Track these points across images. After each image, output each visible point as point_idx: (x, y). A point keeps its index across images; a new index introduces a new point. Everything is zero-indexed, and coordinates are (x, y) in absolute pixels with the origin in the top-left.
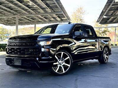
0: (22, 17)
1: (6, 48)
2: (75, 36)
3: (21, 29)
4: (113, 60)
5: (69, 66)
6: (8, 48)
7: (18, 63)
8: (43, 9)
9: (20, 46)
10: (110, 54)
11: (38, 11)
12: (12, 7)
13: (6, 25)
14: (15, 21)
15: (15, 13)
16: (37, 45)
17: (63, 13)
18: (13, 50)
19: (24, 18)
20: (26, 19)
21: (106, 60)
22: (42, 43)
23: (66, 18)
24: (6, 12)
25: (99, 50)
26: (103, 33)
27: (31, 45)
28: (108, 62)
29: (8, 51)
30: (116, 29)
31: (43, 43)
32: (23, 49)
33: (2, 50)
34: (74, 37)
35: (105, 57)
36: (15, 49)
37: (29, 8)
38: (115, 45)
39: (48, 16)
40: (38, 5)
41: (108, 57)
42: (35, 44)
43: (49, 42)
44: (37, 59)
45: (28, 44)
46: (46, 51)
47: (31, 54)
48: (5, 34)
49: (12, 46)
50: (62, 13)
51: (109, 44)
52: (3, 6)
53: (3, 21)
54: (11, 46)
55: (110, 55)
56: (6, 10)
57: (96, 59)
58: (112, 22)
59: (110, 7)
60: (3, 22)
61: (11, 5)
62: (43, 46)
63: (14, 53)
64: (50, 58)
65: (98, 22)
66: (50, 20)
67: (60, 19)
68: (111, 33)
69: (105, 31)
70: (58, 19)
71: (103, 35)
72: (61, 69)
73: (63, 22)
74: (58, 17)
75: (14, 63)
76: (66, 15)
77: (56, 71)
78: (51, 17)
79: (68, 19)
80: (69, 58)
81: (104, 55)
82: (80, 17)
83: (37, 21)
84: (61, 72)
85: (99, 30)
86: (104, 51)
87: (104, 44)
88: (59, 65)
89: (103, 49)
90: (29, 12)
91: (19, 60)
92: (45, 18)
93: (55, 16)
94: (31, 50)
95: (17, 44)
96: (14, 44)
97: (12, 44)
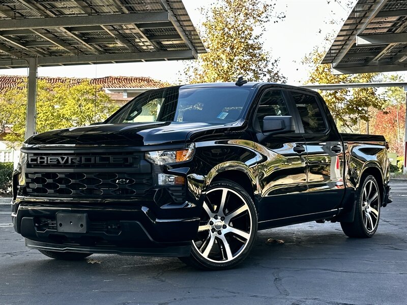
2: (263, 132)
4: (396, 228)
5: (247, 236)
6: (27, 174)
9: (81, 166)
10: (385, 200)
11: (54, 7)
17: (173, 20)
18: (49, 181)
21: (369, 226)
23: (183, 40)
25: (345, 184)
27: (124, 164)
28: (379, 231)
34: (260, 136)
35: (368, 214)
36: (60, 176)
41: (377, 213)
42: (137, 161)
43: (184, 152)
44: (145, 210)
45: (111, 160)
46: (171, 184)
50: (170, 17)
51: (381, 162)
54: (41, 165)
55: (385, 206)
57: (333, 221)
62: (164, 167)
63: (56, 192)
64: (189, 207)
65: (332, 63)
66: (107, 47)
67: (154, 46)
68: (386, 113)
69: (360, 101)
70: (143, 42)
71: (352, 119)
72: (222, 247)
73: (165, 59)
74: (147, 37)
75: (58, 225)
76: (184, 28)
77: (202, 253)
78: (113, 35)
79: (192, 43)
80: (247, 210)
81: (364, 205)
82: (246, 33)
83: (44, 50)
84: (221, 259)
85: (335, 97)
86: (365, 189)
87: (365, 162)
88: (213, 232)
89: (357, 183)
90: (12, 13)
91: (79, 215)
92: (84, 41)
93: (133, 29)
94: (123, 182)
95: (70, 158)
96: (58, 160)
97: (49, 160)
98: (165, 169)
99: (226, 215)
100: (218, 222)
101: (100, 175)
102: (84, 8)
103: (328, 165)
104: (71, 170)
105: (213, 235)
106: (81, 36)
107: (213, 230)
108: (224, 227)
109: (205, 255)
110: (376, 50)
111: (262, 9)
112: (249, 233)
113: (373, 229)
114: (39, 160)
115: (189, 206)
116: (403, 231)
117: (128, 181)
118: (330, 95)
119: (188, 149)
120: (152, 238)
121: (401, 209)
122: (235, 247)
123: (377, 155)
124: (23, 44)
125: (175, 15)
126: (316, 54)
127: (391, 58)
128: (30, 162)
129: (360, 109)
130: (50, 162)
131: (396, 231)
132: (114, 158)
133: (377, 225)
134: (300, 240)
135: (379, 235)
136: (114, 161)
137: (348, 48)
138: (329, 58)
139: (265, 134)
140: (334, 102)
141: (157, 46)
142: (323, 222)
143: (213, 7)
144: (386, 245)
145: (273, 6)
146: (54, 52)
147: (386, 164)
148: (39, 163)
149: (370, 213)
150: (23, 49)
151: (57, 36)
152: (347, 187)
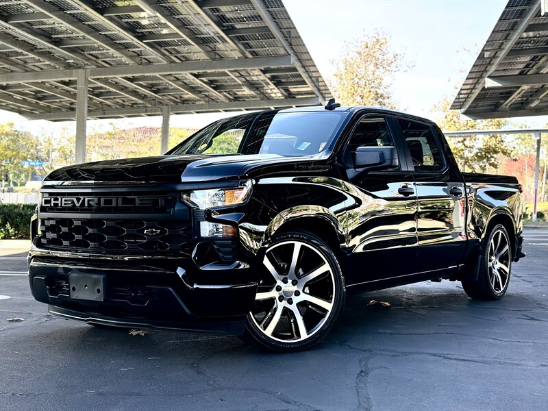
0: (106, 81)
1: (33, 219)
3: (101, 136)
4: (530, 286)
5: (328, 306)
6: (43, 221)
7: (87, 292)
8: (203, 41)
9: (99, 210)
10: (517, 254)
11: (178, 52)
12: (61, 33)
13: (30, 114)
14: (74, 96)
15: (72, 58)
16: (178, 207)
17: (298, 65)
18: (64, 229)
19: (116, 85)
20: (124, 89)
21: (497, 285)
22: (203, 199)
23: (309, 87)
24: (31, 55)
25: (467, 234)
26: (480, 158)
27: (154, 208)
28: (509, 291)
29: (40, 233)
30: (539, 142)
31: (207, 199)
32: (112, 224)
33: (11, 231)
34: (351, 173)
35: (496, 272)
36: (76, 223)
37: (138, 37)
38: (535, 216)
39: (225, 74)
40: (183, 24)
41: (507, 270)
42: (170, 203)
43: (237, 192)
44: (180, 272)
45: (137, 203)
46: (220, 235)
47: (148, 248)
48: (25, 159)
49: (63, 210)
50: (294, 61)
51: (512, 209)
52: (20, 26)
53: (16, 96)
54: (55, 208)
55: (516, 260)
56: (32, 48)
57: (452, 279)
58: (521, 109)
59: (515, 37)
60: (17, 100)
61: (55, 21)
62: (208, 212)
63: (72, 244)
64: (240, 267)
65: (460, 108)
66: (236, 94)
67: (282, 93)
68: (516, 160)
69: (488, 149)
70: (271, 89)
71: (481, 166)
72: (292, 321)
73: (294, 106)
74: (274, 84)
75: (71, 289)
76: (310, 74)
77: (264, 330)
78: (240, 82)
79: (319, 90)
80: (329, 271)
81: (490, 261)
82: (376, 82)
83: (176, 98)
84: (291, 337)
85: (464, 144)
86: (492, 241)
87: (492, 208)
88: (281, 301)
89: (483, 232)
90: (138, 59)
91: (95, 276)
92: (213, 88)
93: (259, 75)
94: (152, 232)
95: (86, 199)
96: (73, 202)
97: (63, 202)
98: (208, 215)
99: (299, 277)
100: (289, 287)
101: (126, 222)
102: (207, 52)
103: (450, 211)
104: (87, 216)
105: (280, 306)
106: (210, 83)
107: (281, 298)
108: (297, 293)
109: (268, 332)
110: (507, 94)
111: (391, 58)
112: (331, 302)
113: (502, 289)
114: (53, 202)
115: (242, 267)
116: (539, 290)
117: (159, 231)
118: (459, 142)
119: (243, 188)
120: (189, 309)
121: (534, 261)
122: (311, 321)
123: (507, 200)
124: (155, 92)
125: (300, 60)
126: (446, 102)
127: (522, 103)
128: (44, 205)
129: (489, 156)
130: (65, 204)
131: (530, 290)
132: (141, 200)
133: (507, 284)
134: (411, 302)
135: (509, 296)
136: (140, 204)
137: (477, 92)
138: (458, 104)
139: (358, 170)
140: (462, 150)
141: (285, 93)
142: (440, 281)
143: (344, 58)
144: (519, 313)
145: (402, 55)
146: (186, 100)
147: (518, 211)
148: (52, 205)
149: (498, 270)
150: (155, 97)
151: (186, 84)
152: (469, 238)
